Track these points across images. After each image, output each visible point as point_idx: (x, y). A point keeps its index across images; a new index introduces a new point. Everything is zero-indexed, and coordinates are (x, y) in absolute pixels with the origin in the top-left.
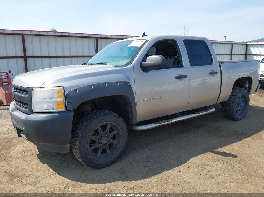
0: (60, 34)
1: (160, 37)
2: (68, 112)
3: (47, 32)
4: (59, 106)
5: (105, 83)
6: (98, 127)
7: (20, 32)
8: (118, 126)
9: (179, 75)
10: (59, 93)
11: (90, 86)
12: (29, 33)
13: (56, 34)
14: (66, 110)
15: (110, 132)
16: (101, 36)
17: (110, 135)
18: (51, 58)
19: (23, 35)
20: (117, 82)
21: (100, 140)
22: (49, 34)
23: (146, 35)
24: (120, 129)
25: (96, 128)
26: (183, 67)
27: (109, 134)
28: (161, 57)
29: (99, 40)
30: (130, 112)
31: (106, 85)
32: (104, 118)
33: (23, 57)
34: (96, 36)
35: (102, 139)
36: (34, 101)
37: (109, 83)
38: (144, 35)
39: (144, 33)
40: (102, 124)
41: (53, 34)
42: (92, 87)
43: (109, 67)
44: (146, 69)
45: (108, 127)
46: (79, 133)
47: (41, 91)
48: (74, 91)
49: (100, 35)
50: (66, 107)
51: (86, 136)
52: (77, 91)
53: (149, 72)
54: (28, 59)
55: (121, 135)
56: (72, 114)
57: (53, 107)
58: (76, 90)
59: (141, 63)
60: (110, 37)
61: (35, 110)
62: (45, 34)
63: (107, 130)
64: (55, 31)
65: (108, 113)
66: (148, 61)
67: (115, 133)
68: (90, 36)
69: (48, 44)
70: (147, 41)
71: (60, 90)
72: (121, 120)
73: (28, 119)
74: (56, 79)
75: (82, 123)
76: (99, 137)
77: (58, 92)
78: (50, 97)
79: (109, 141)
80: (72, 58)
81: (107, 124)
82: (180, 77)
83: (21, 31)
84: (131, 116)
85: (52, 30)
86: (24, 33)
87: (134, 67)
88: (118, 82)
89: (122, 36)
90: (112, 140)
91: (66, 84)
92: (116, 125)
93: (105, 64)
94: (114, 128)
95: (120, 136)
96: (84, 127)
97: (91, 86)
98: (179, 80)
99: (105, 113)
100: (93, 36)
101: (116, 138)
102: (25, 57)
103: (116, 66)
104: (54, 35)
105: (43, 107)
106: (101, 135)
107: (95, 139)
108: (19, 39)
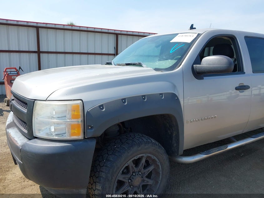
0: (78, 28)
1: (212, 31)
2: (87, 140)
3: (64, 25)
4: (73, 131)
5: (144, 96)
6: (130, 163)
7: (35, 25)
8: (157, 160)
9: (240, 85)
10: (74, 111)
11: (122, 99)
12: (44, 25)
13: (74, 28)
14: (84, 137)
15: (145, 167)
16: (122, 33)
17: (144, 173)
18: (66, 54)
19: (37, 28)
20: (160, 94)
21: (131, 180)
22: (66, 27)
23: (195, 28)
24: (159, 164)
25: (126, 165)
26: (244, 73)
27: (143, 171)
28: (227, 58)
29: (119, 36)
30: (174, 139)
31: (144, 99)
32: (140, 148)
33: (37, 52)
34: (116, 32)
35: (133, 178)
36: (36, 120)
37: (149, 96)
38: (192, 28)
39: (192, 25)
40: (136, 158)
41: (70, 27)
42: (125, 102)
43: (147, 70)
44: (199, 74)
45: (143, 161)
46: (102, 171)
47: (47, 105)
48: (99, 108)
49: (121, 31)
50: (84, 133)
51: (112, 178)
52: (103, 109)
53: (203, 79)
54: (41, 55)
55: (161, 172)
56: (93, 144)
57: (64, 132)
58: (101, 107)
59: (193, 67)
60: (131, 33)
61: (37, 133)
62: (62, 27)
63: (141, 165)
64: (72, 25)
65: (145, 140)
66: (204, 64)
67: (151, 168)
68: (110, 31)
69: (64, 39)
70: (199, 35)
71: (77, 106)
72: (162, 150)
73: (25, 149)
74: (71, 88)
75: (107, 155)
76: (129, 176)
77: (74, 109)
78: (60, 116)
79: (143, 181)
80: (89, 55)
81: (142, 157)
82: (242, 88)
83: (36, 23)
84: (175, 145)
85: (69, 24)
86: (39, 25)
87: (183, 71)
88: (162, 94)
89: (144, 33)
90: (146, 179)
91: (87, 96)
92: (155, 158)
93: (140, 65)
94: (150, 161)
95: (159, 173)
96: (109, 162)
97: (124, 100)
98: (240, 92)
99: (140, 140)
100: (113, 32)
101: (153, 176)
102: (39, 52)
103: (156, 70)
104: (71, 29)
105: (50, 129)
106: (133, 172)
107: (124, 180)
108: (33, 32)
